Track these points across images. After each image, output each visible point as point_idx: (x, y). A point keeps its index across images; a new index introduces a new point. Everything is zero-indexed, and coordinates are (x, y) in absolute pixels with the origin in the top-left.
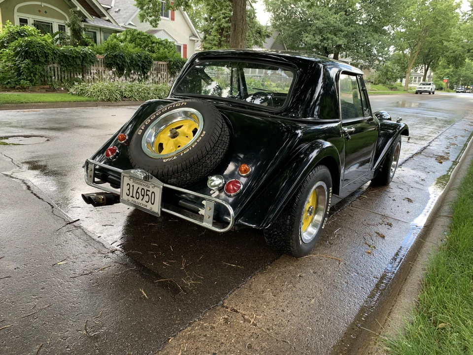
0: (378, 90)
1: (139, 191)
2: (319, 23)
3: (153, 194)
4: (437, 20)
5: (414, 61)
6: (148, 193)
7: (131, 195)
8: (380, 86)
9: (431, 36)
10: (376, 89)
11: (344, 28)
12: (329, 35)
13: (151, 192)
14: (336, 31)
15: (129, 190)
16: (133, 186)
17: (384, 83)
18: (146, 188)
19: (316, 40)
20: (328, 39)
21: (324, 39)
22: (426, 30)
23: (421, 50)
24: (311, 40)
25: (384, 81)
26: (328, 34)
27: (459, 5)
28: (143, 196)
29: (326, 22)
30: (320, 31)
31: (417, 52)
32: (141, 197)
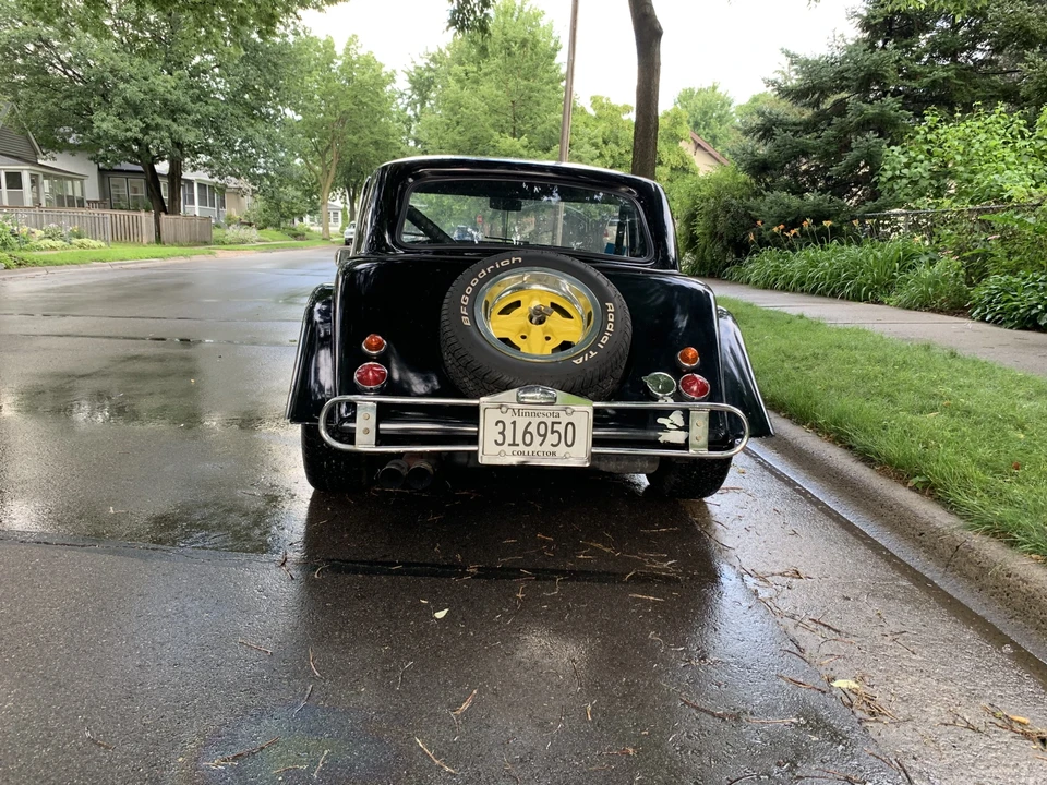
0: (274, 240)
1: (532, 429)
2: (132, 91)
3: (570, 426)
4: (361, 102)
5: (331, 180)
6: (556, 427)
7: (509, 440)
8: (270, 231)
9: (354, 134)
10: (267, 238)
11: (190, 106)
12: (159, 120)
13: (563, 425)
14: (173, 111)
15: (502, 433)
16: (514, 423)
17: (277, 226)
18: (549, 421)
19: (127, 130)
20: (157, 127)
21: (148, 126)
22: (342, 121)
23: (340, 157)
24: (115, 127)
25: (275, 221)
26: (155, 116)
27: (392, 76)
28: (545, 436)
29: (145, 88)
30: (135, 109)
31: (334, 163)
32: (537, 440)
